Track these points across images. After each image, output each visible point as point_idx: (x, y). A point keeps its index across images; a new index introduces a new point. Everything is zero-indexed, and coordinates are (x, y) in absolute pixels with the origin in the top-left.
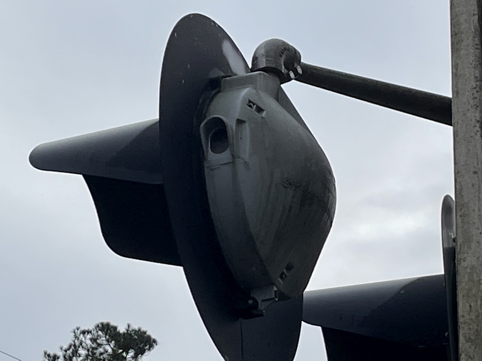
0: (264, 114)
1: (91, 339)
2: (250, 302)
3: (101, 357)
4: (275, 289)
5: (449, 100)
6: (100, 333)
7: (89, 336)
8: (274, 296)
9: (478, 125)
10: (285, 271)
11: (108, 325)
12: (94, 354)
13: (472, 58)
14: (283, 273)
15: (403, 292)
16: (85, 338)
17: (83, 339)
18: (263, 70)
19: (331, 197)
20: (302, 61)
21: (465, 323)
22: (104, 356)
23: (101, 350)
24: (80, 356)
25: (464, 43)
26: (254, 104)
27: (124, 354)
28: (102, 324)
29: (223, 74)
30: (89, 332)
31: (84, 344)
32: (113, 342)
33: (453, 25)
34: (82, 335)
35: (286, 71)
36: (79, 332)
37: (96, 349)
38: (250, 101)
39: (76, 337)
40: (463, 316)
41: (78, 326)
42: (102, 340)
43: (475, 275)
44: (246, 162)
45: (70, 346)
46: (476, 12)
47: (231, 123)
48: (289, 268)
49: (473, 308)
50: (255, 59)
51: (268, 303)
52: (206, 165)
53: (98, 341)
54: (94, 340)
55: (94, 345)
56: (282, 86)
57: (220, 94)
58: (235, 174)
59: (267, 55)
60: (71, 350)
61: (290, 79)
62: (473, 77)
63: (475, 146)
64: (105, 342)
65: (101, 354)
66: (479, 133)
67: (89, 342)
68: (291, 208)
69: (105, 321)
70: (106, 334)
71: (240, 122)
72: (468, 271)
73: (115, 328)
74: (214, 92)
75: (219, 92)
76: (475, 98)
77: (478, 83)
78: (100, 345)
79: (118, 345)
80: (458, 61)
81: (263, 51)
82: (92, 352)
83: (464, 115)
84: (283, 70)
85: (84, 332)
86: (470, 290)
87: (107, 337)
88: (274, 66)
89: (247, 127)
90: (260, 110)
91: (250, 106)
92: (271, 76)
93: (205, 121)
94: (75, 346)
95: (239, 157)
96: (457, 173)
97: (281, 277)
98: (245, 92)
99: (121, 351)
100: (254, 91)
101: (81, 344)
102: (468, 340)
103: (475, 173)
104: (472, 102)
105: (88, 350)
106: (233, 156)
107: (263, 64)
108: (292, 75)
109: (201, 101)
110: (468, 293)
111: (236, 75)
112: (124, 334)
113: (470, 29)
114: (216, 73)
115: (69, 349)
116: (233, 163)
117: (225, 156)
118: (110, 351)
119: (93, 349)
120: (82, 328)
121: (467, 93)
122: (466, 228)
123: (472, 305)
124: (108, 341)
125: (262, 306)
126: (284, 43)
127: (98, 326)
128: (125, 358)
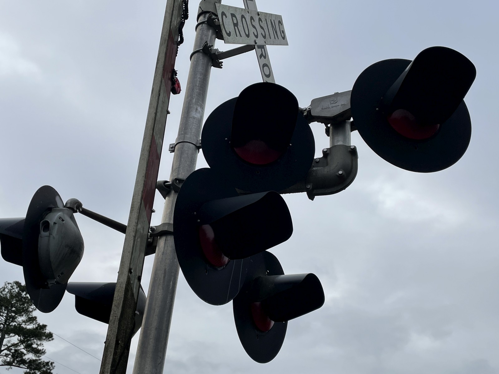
0: (64, 222)
1: (11, 286)
2: (46, 283)
3: (13, 293)
4: (56, 280)
5: (126, 226)
6: (15, 284)
7: (10, 285)
8: (54, 282)
9: (133, 237)
10: (60, 274)
11: (18, 282)
12: (11, 291)
13: (135, 216)
14: (59, 275)
15: (103, 287)
16: (9, 285)
17: (8, 286)
18: (68, 208)
19: (81, 252)
20: (83, 207)
21: (115, 300)
22: (15, 293)
23: (14, 290)
24: (5, 291)
25: (134, 211)
26: (61, 218)
27: (22, 293)
28: (16, 282)
29: (54, 207)
30: (10, 283)
31: (8, 288)
32: (19, 288)
33: (132, 205)
34: (8, 284)
35: (76, 209)
36: (7, 283)
37: (12, 290)
38: (60, 217)
39: (6, 285)
40: (115, 298)
41: (7, 281)
42: (15, 287)
43: (122, 285)
44: (54, 237)
45: (3, 288)
46: (140, 202)
47: (51, 223)
48: (62, 274)
49: (119, 296)
50: (66, 204)
51: (51, 285)
52: (40, 235)
53: (13, 287)
54: (12, 287)
55: (11, 288)
56: (74, 214)
57: (51, 213)
58: (49, 240)
59: (71, 203)
60: (2, 289)
61: (77, 212)
62: (134, 222)
63: (131, 244)
64: (16, 288)
65: (13, 292)
66: (133, 240)
67: (10, 287)
68: (66, 254)
69: (17, 281)
70: (17, 285)
71: (55, 223)
72: (120, 283)
73: (20, 284)
74: (49, 212)
75: (51, 212)
76: (134, 229)
77: (136, 224)
78: (13, 289)
79: (20, 290)
80: (131, 216)
81: (69, 202)
82: (10, 291)
83: (130, 233)
84: (75, 209)
85: (9, 283)
86: (119, 289)
87: (17, 286)
88: (72, 207)
89: (57, 225)
90: (63, 220)
91: (60, 219)
92: (70, 210)
93: (43, 221)
94: (4, 288)
95: (52, 235)
96: (123, 251)
97: (58, 276)
98: (59, 214)
99: (21, 292)
100: (63, 214)
101: (7, 287)
102: (115, 306)
103: (129, 252)
104: (132, 229)
105: (9, 290)
106: (50, 234)
107: (68, 206)
108: (78, 211)
109: (43, 214)
110: (118, 290)
111: (59, 208)
112: (23, 286)
113: (137, 207)
114: (51, 206)
115: (2, 288)
116: (49, 236)
117: (47, 234)
118: (17, 291)
119: (11, 290)
120: (8, 282)
121: (132, 227)
122: (122, 269)
123: (119, 294)
124: (17, 287)
125: (50, 285)
126: (77, 200)
127: (14, 282)
128: (22, 294)
